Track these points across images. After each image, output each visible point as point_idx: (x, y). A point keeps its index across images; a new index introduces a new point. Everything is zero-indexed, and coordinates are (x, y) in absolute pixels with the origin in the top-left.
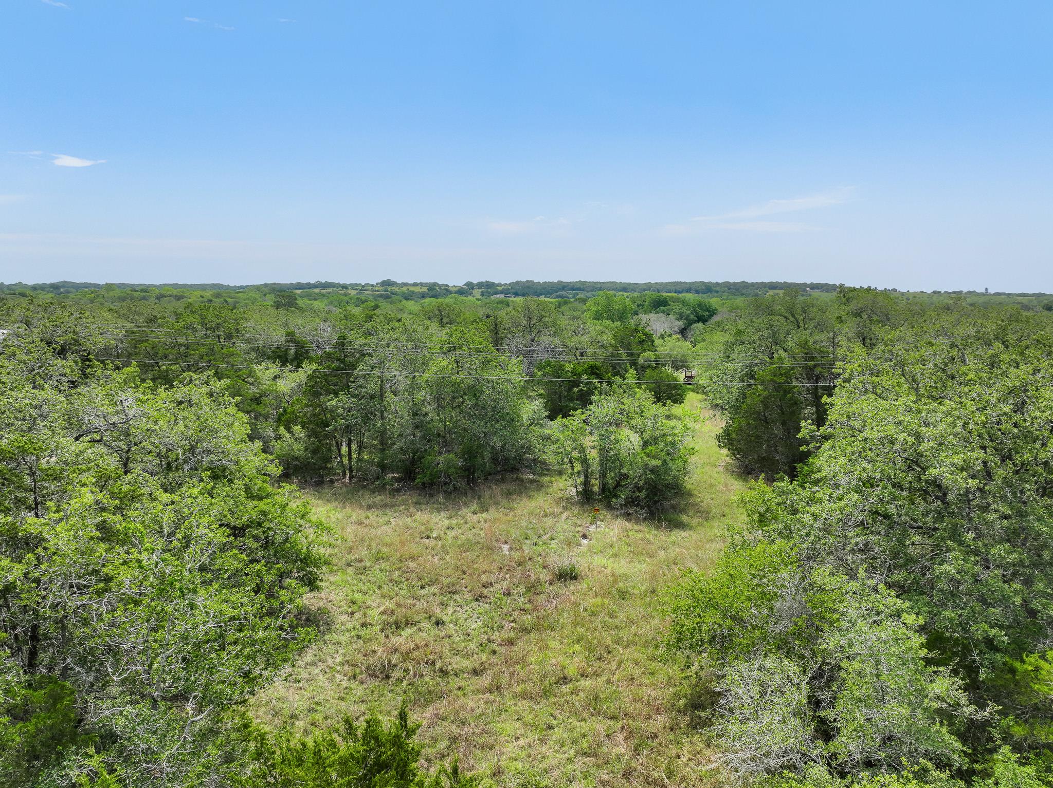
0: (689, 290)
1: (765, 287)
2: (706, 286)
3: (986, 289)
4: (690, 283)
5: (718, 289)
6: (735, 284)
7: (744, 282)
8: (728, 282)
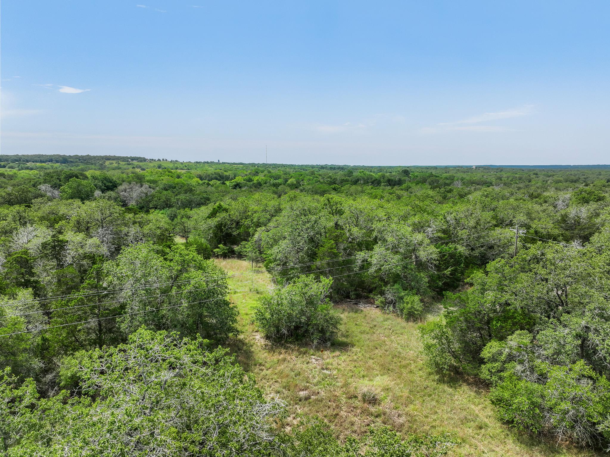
0: (51, 161)
1: (103, 159)
2: (63, 158)
3: (219, 161)
4: (50, 156)
5: (72, 160)
6: (82, 157)
7: (88, 155)
8: (77, 155)
